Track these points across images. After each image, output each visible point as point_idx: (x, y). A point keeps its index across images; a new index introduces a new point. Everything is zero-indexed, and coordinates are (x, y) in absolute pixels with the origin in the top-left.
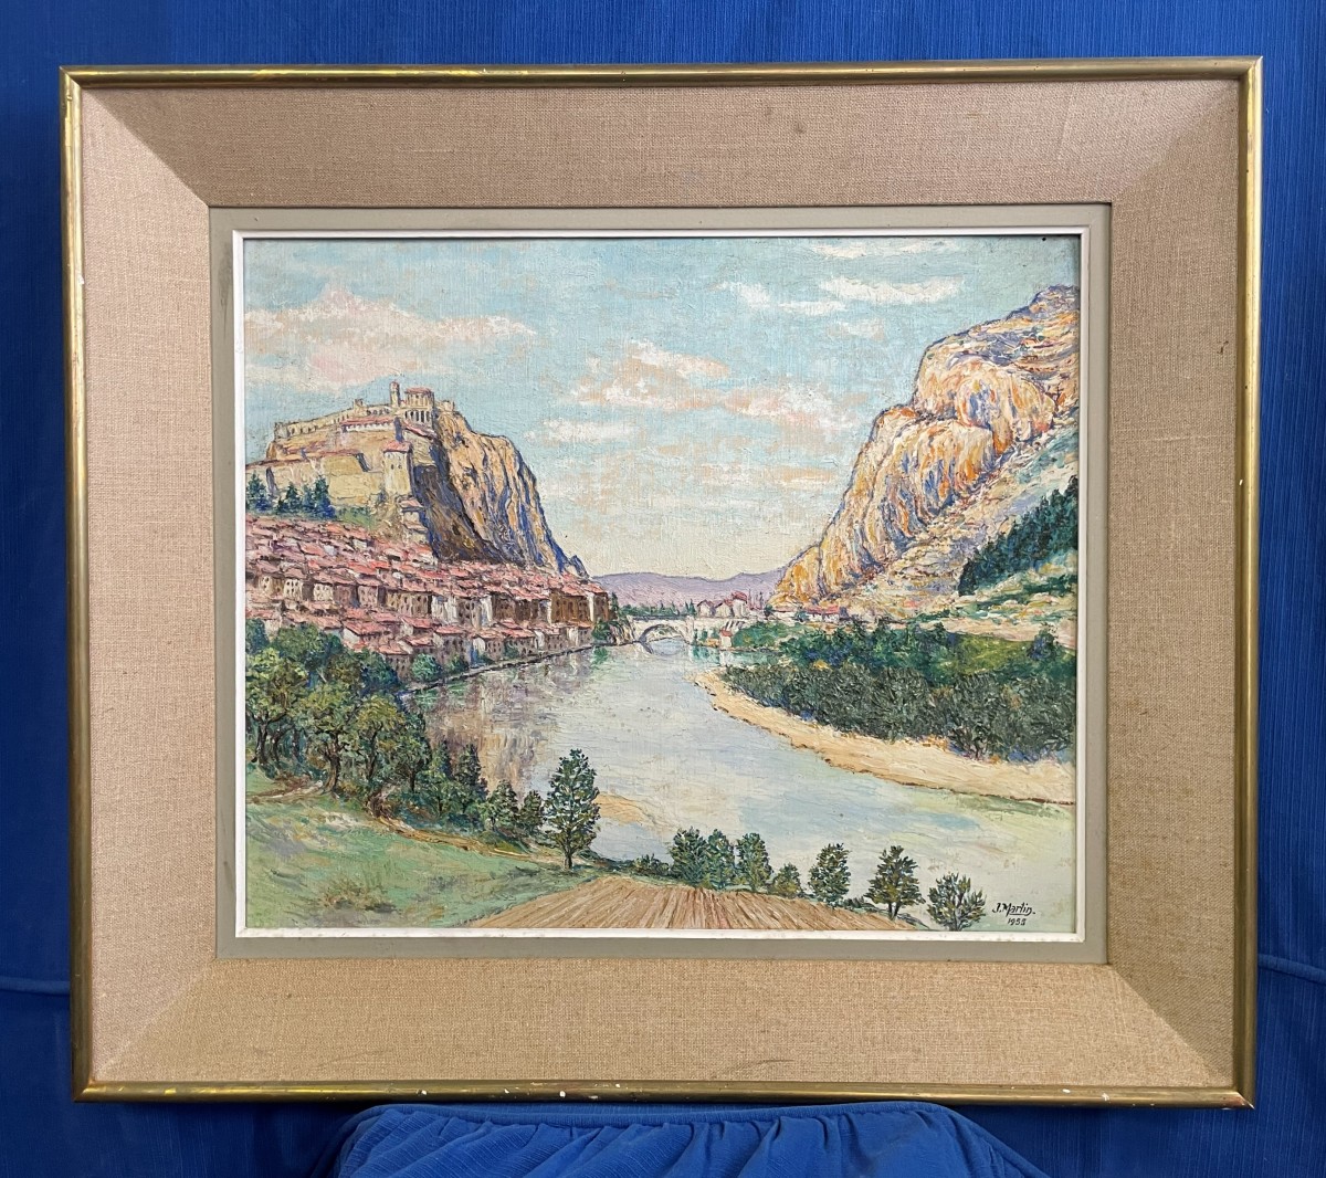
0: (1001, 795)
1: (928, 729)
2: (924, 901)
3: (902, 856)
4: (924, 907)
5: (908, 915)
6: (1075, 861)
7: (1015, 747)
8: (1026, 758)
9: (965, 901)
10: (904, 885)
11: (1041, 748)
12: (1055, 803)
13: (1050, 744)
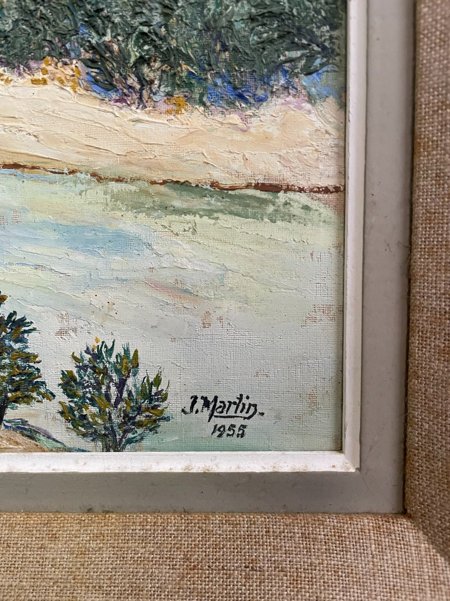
0: (192, 179)
1: (41, 47)
2: (51, 396)
3: (6, 310)
4: (53, 407)
5: (24, 422)
6: (342, 310)
7: (219, 74)
8: (241, 97)
9: (130, 393)
10: (11, 366)
11: (272, 71)
12: (301, 190)
13: (291, 60)
